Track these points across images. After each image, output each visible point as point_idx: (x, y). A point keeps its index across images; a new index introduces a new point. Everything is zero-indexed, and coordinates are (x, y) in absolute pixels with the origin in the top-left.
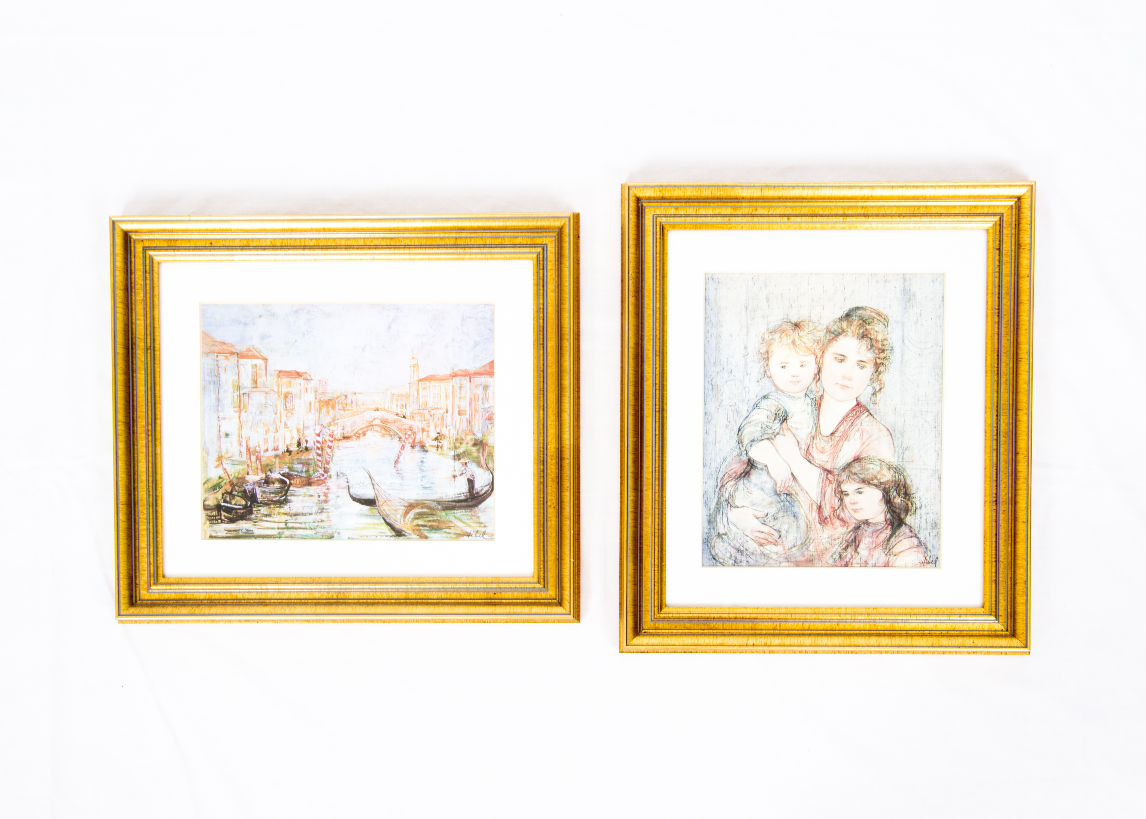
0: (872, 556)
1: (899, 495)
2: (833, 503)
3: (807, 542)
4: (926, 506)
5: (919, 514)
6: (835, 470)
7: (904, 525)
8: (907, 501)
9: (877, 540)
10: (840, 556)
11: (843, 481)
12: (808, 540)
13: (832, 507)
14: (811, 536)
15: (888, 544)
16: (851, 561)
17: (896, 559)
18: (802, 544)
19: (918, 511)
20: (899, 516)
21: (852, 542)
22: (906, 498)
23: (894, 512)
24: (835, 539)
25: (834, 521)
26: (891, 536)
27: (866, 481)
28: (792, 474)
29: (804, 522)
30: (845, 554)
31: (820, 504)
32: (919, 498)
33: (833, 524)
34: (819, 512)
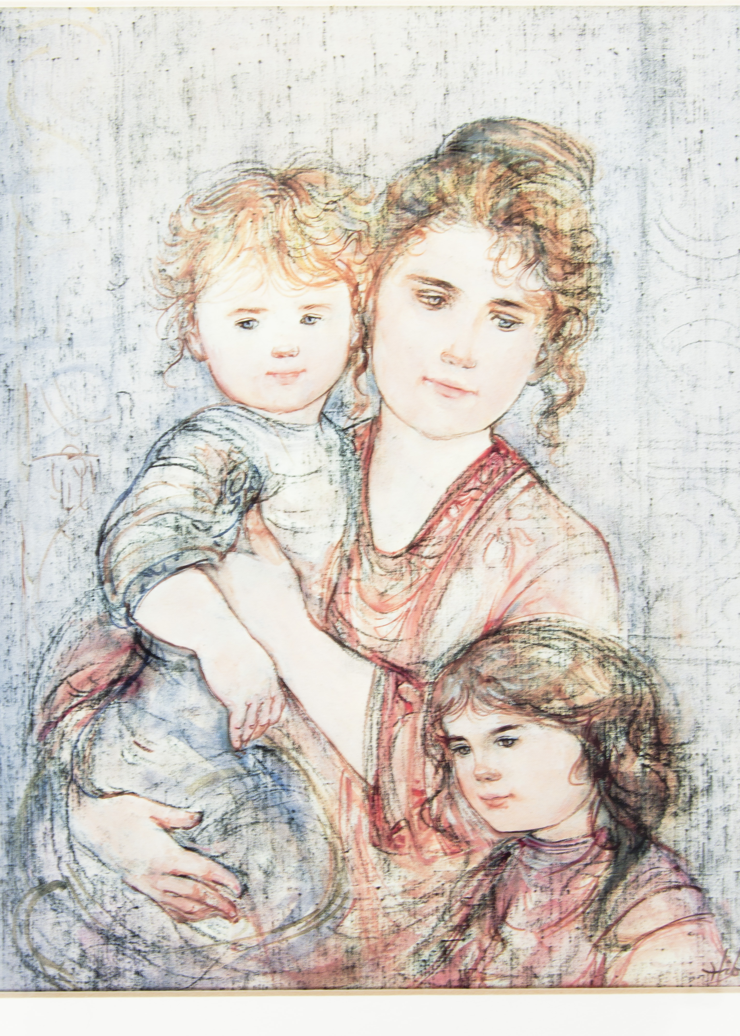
0: (550, 949)
1: (637, 750)
2: (418, 777)
3: (333, 907)
4: (724, 786)
5: (701, 811)
6: (424, 668)
7: (653, 849)
8: (662, 769)
9: (566, 897)
10: (444, 953)
11: (451, 703)
12: (338, 901)
13: (415, 792)
14: (348, 887)
15: (600, 911)
16: (480, 968)
17: (628, 961)
18: (317, 914)
19: (701, 802)
20: (636, 819)
21: (483, 905)
22: (658, 760)
23: (621, 804)
24: (426, 898)
25: (422, 837)
26: (612, 885)
27: (527, 702)
28: (282, 685)
29: (321, 840)
30: (460, 945)
31: (377, 781)
32: (700, 760)
33: (418, 847)
34: (372, 807)
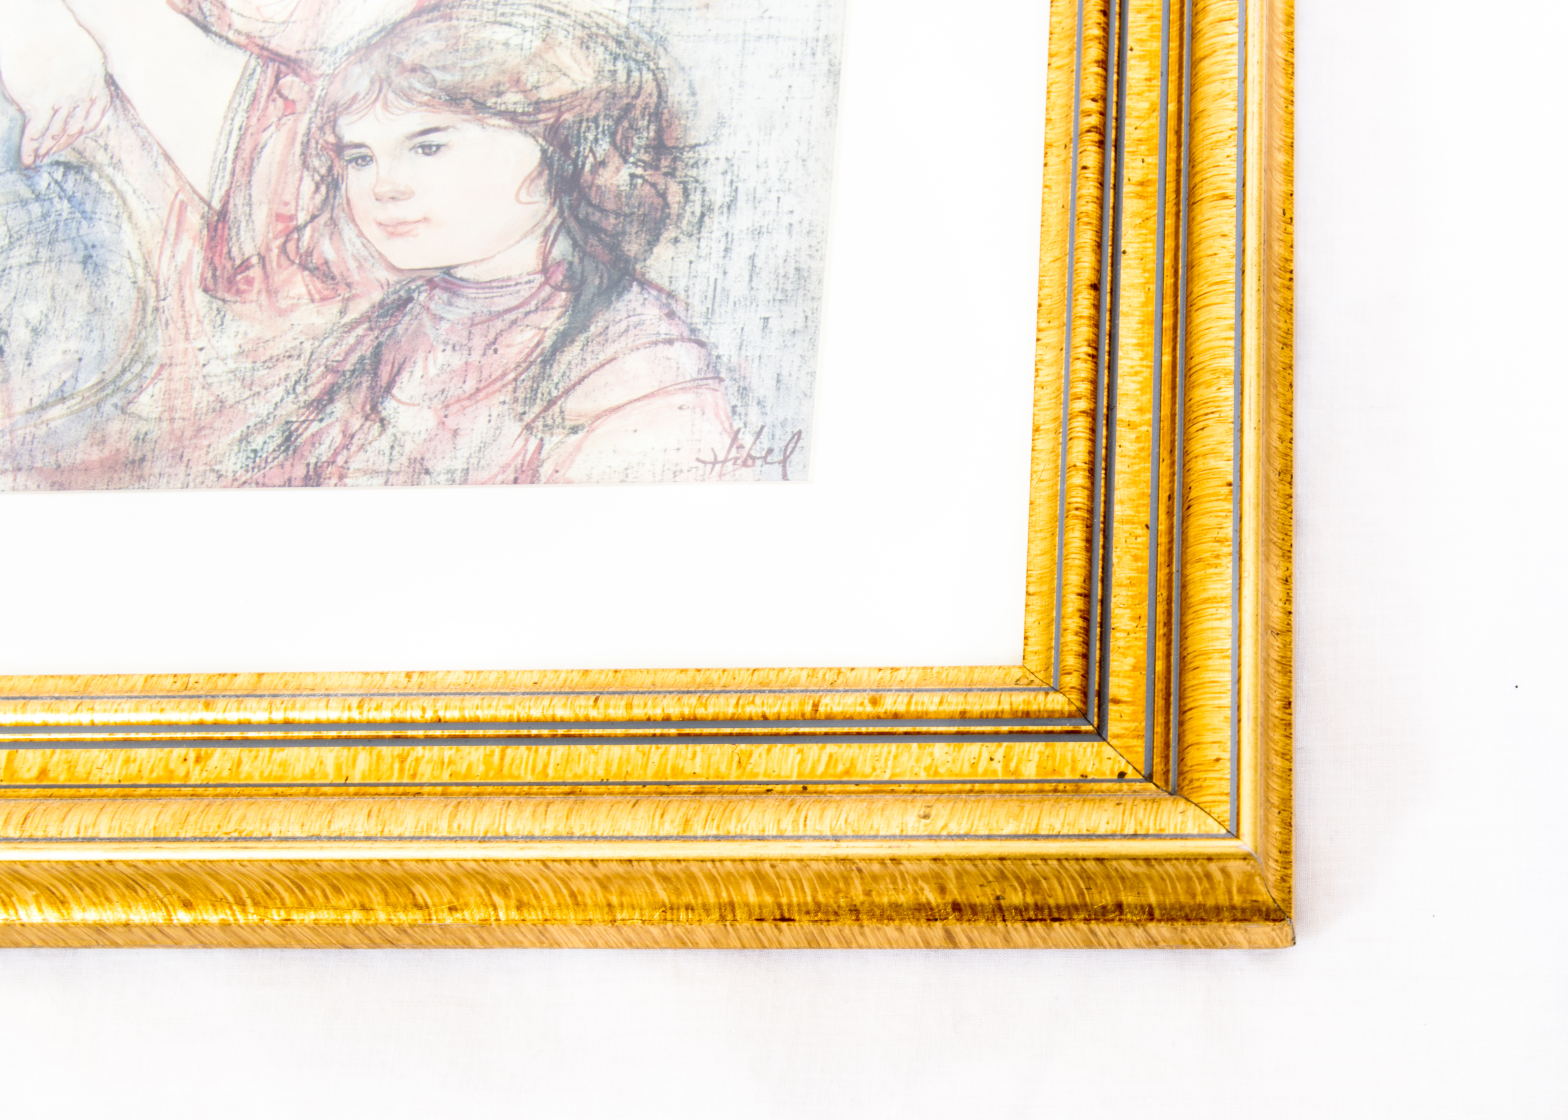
0: (455, 433)
1: (624, 157)
2: (288, 197)
3: (128, 376)
4: (755, 200)
5: (717, 234)
6: (320, 56)
7: (635, 288)
8: (661, 181)
9: (491, 357)
10: (288, 439)
11: (354, 99)
12: (137, 368)
13: (279, 217)
14: (156, 348)
15: (542, 376)
16: (340, 460)
17: (578, 448)
18: (101, 385)
19: (716, 224)
20: (614, 244)
21: (359, 370)
22: (657, 168)
23: (591, 228)
24: (273, 361)
25: (278, 278)
26: (564, 339)
27: (465, 96)
28: (110, 81)
29: (128, 285)
30: (315, 427)
31: (225, 204)
32: (722, 165)
33: (271, 292)
34: (211, 239)
